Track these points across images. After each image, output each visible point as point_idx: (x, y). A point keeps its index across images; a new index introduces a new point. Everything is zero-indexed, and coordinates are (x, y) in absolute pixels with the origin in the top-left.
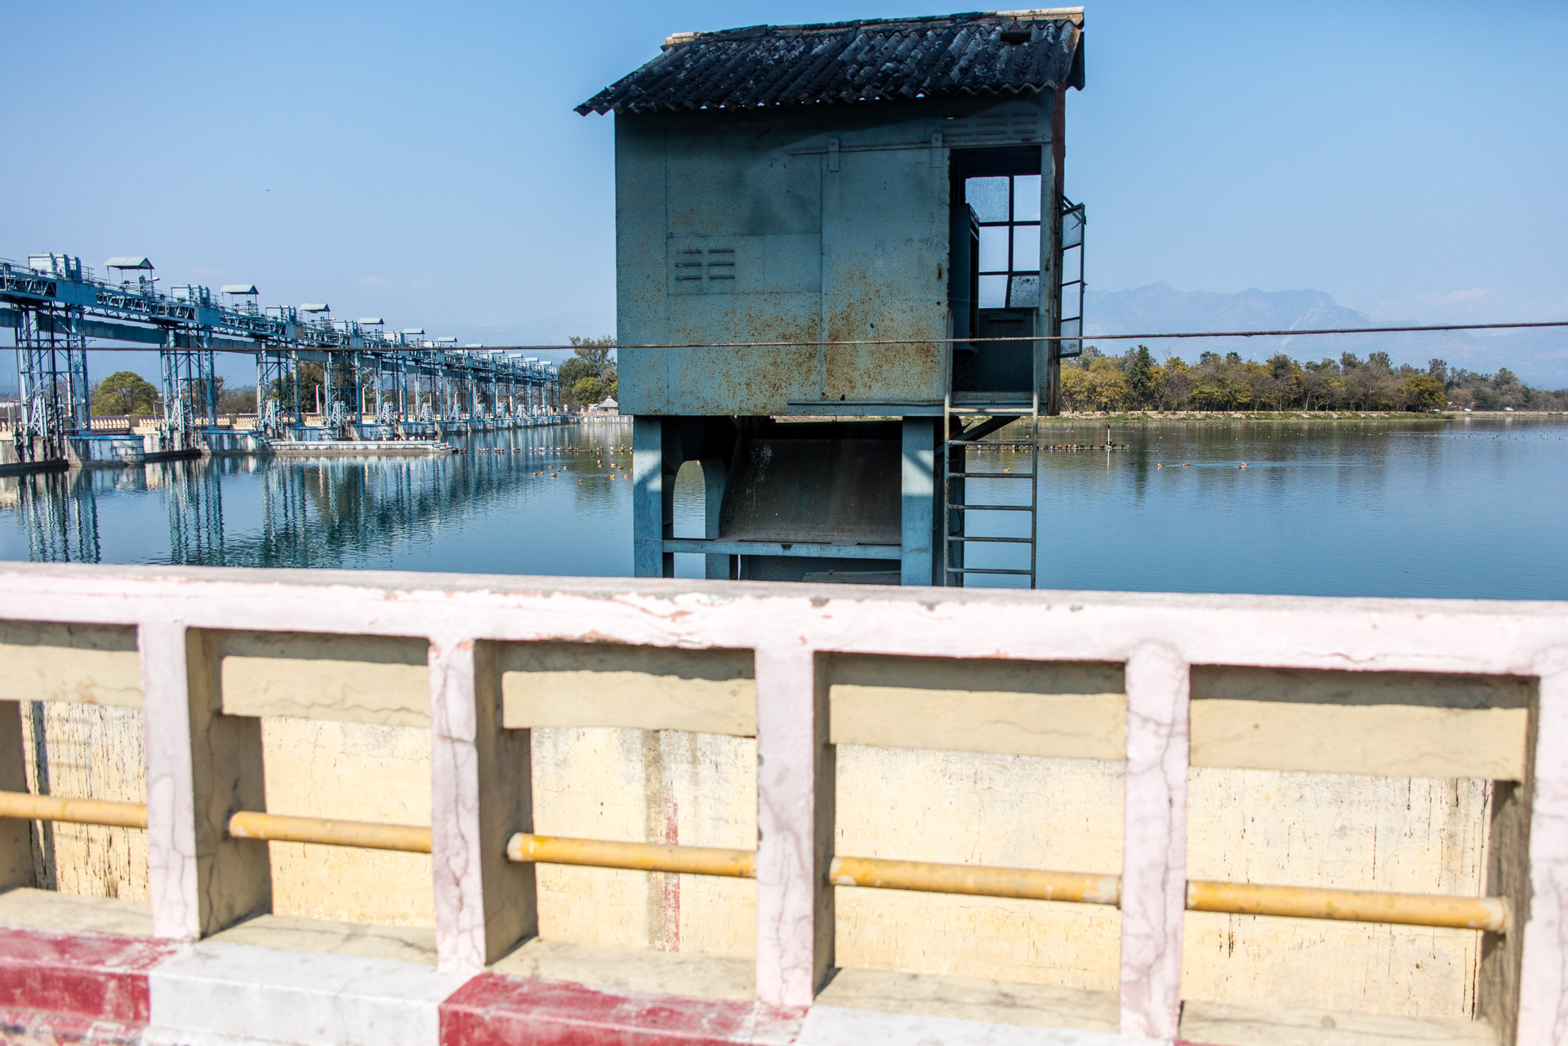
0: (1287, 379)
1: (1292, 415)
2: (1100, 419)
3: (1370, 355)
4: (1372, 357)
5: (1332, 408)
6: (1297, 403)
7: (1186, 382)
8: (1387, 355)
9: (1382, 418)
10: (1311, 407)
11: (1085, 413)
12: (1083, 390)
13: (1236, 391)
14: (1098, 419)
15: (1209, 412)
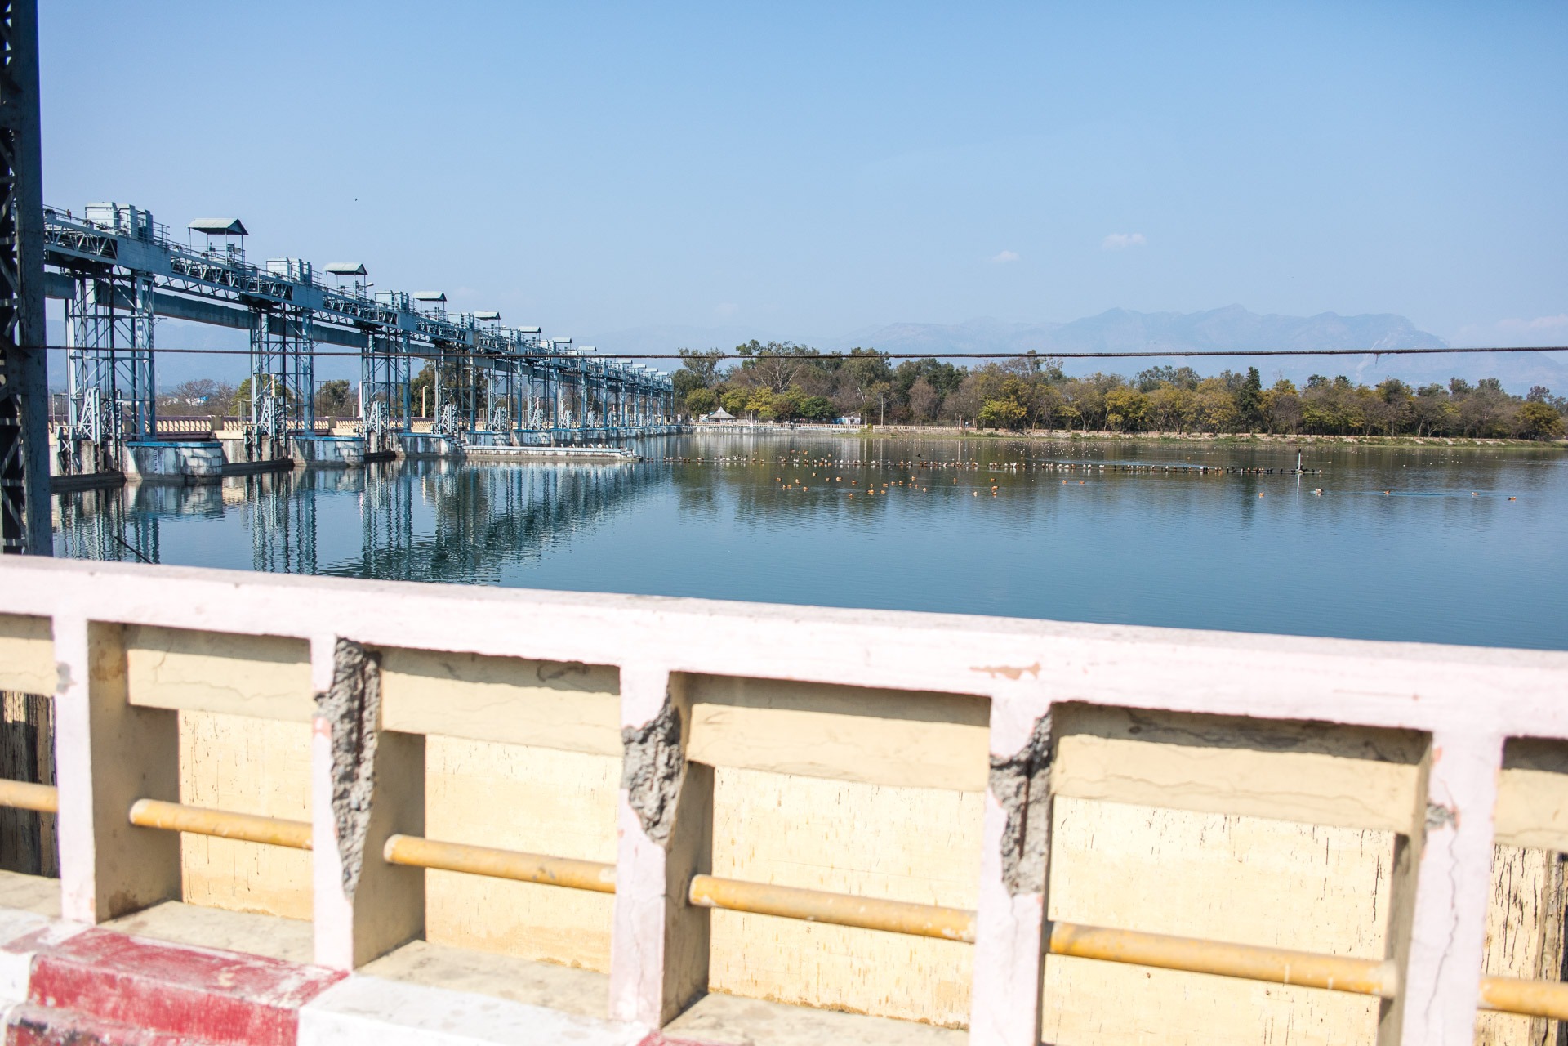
0: (1400, 404)
1: (1406, 441)
2: (1209, 441)
3: (1480, 381)
4: (1482, 383)
5: (1445, 435)
6: (1409, 429)
7: (1295, 405)
8: (1498, 382)
9: (1499, 445)
10: (1425, 433)
11: (1192, 434)
12: (1192, 410)
13: (1347, 415)
14: (1206, 441)
15: (1320, 436)
